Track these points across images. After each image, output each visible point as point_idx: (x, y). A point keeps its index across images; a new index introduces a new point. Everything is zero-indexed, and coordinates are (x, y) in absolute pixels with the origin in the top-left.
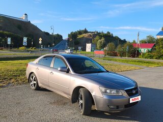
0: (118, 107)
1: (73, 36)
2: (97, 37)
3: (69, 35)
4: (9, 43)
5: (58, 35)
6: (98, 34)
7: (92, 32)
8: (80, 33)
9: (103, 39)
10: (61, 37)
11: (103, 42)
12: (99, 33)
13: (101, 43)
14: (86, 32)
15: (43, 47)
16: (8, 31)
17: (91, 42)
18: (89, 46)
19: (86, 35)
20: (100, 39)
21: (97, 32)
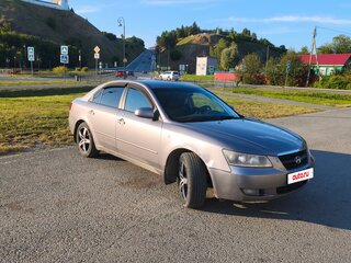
0: (262, 192)
1: (168, 40)
2: (221, 43)
3: (158, 38)
4: (31, 58)
5: (134, 39)
6: (224, 35)
7: (210, 32)
8: (183, 33)
9: (234, 46)
10: (142, 43)
11: (233, 52)
12: (226, 33)
13: (229, 55)
14: (195, 30)
15: (104, 67)
16: (29, 33)
17: (207, 55)
18: (202, 62)
19: (195, 38)
20: (228, 46)
21: (221, 32)
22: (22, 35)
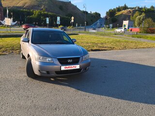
1: (111, 13)
2: (137, 13)
3: (107, 12)
5: (96, 13)
7: (133, 8)
8: (119, 9)
9: (143, 15)
10: (99, 15)
11: (142, 18)
12: (141, 9)
13: (140, 19)
14: (125, 8)
17: (129, 19)
18: (126, 23)
19: (124, 12)
20: (140, 15)
21: (139, 8)
22: (49, 13)
